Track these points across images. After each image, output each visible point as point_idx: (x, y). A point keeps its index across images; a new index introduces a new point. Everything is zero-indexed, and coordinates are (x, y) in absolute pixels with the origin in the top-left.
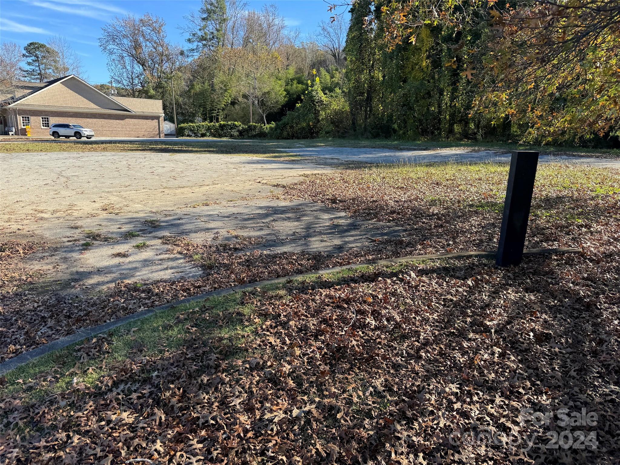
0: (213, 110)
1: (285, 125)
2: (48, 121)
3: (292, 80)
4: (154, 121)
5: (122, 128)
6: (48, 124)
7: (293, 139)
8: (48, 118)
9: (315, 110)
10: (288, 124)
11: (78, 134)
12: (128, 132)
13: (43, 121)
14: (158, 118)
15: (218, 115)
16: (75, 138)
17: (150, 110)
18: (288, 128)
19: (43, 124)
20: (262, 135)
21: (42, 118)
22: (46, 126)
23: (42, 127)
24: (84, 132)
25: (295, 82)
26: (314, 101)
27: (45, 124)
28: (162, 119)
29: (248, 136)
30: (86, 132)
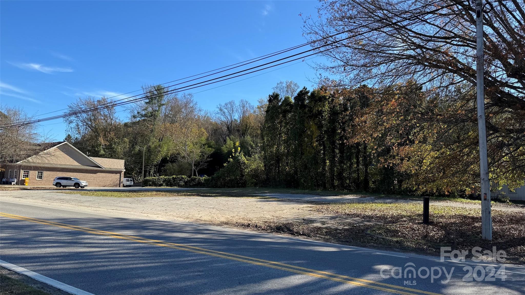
0: (148, 166)
1: (219, 178)
2: (42, 174)
3: (204, 145)
4: (117, 175)
5: (94, 180)
6: (41, 176)
7: (224, 187)
8: (42, 172)
9: (241, 168)
10: (221, 177)
11: (77, 185)
12: (97, 183)
13: (38, 174)
14: (120, 172)
15: (150, 169)
16: (74, 187)
17: (116, 167)
18: (221, 180)
19: (38, 176)
20: (200, 184)
21: (38, 172)
22: (39, 178)
23: (37, 179)
24: (82, 183)
25: (206, 146)
26: (240, 163)
27: (40, 176)
28: (123, 173)
29: (190, 185)
30: (83, 183)
